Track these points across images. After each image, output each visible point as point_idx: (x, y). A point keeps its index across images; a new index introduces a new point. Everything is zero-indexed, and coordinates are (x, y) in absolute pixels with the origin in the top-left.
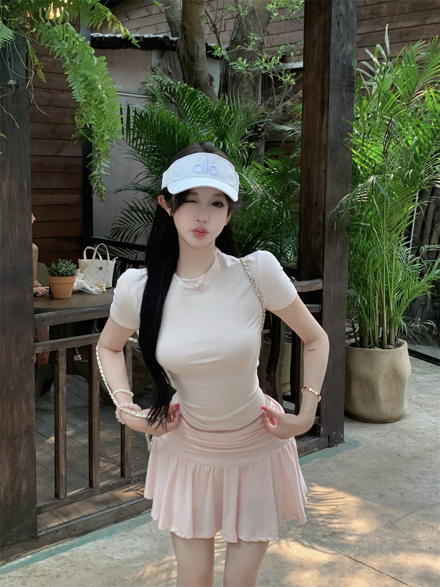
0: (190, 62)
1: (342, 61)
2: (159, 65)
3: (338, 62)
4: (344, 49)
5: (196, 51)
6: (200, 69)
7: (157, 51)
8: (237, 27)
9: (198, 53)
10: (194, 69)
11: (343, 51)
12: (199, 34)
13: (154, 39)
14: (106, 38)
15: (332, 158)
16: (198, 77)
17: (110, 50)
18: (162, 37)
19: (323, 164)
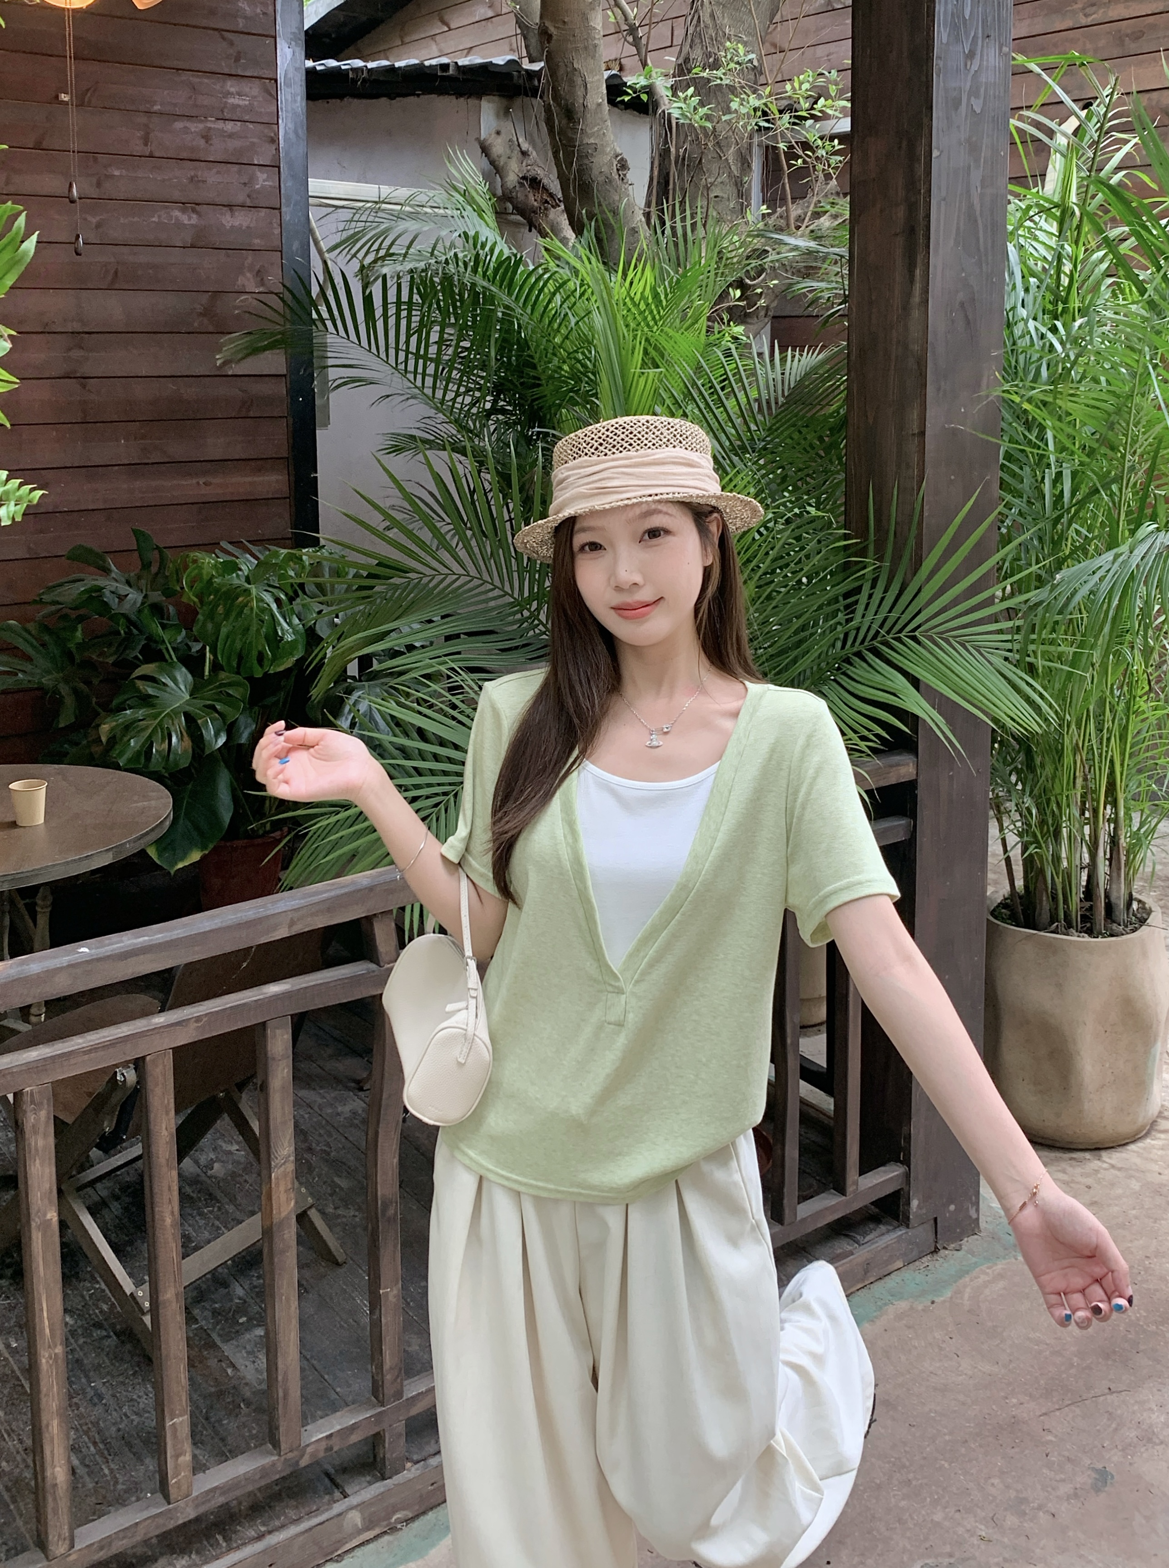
0: (564, 122)
1: (969, 99)
2: (498, 133)
3: (957, 103)
4: (975, 67)
5: (580, 92)
6: (592, 141)
7: (496, 98)
8: (692, 30)
9: (584, 97)
10: (575, 140)
11: (972, 72)
12: (586, 48)
13: (485, 69)
14: (370, 71)
15: (941, 395)
16: (586, 161)
17: (384, 100)
18: (502, 63)
19: (915, 415)
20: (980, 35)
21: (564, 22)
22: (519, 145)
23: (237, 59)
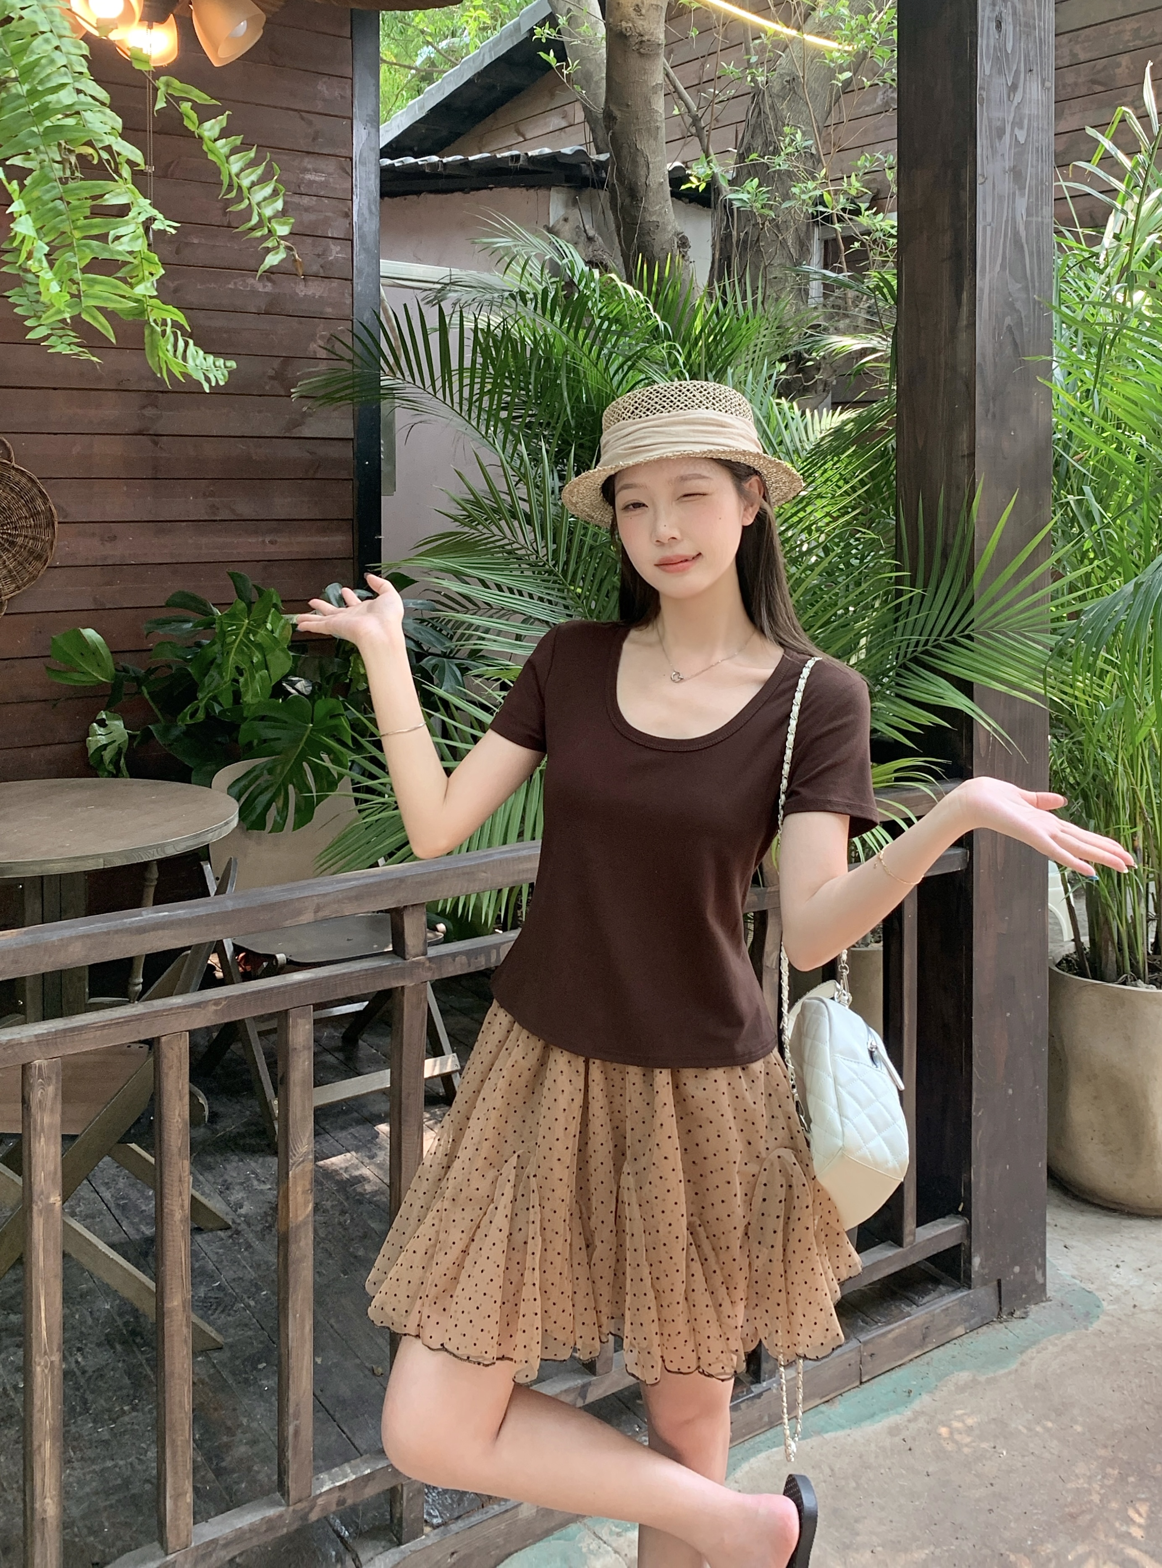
0: (627, 201)
1: (1012, 130)
2: (566, 220)
3: (1001, 133)
4: (1018, 99)
5: (642, 172)
6: (654, 218)
7: (564, 189)
8: (753, 122)
9: (648, 178)
10: (636, 218)
11: (1015, 103)
12: (648, 130)
13: (554, 160)
14: (445, 165)
15: (990, 416)
16: (648, 238)
17: (458, 195)
18: (570, 153)
19: (964, 436)
20: (1022, 69)
21: (628, 105)
22: (585, 231)
23: (314, 139)
